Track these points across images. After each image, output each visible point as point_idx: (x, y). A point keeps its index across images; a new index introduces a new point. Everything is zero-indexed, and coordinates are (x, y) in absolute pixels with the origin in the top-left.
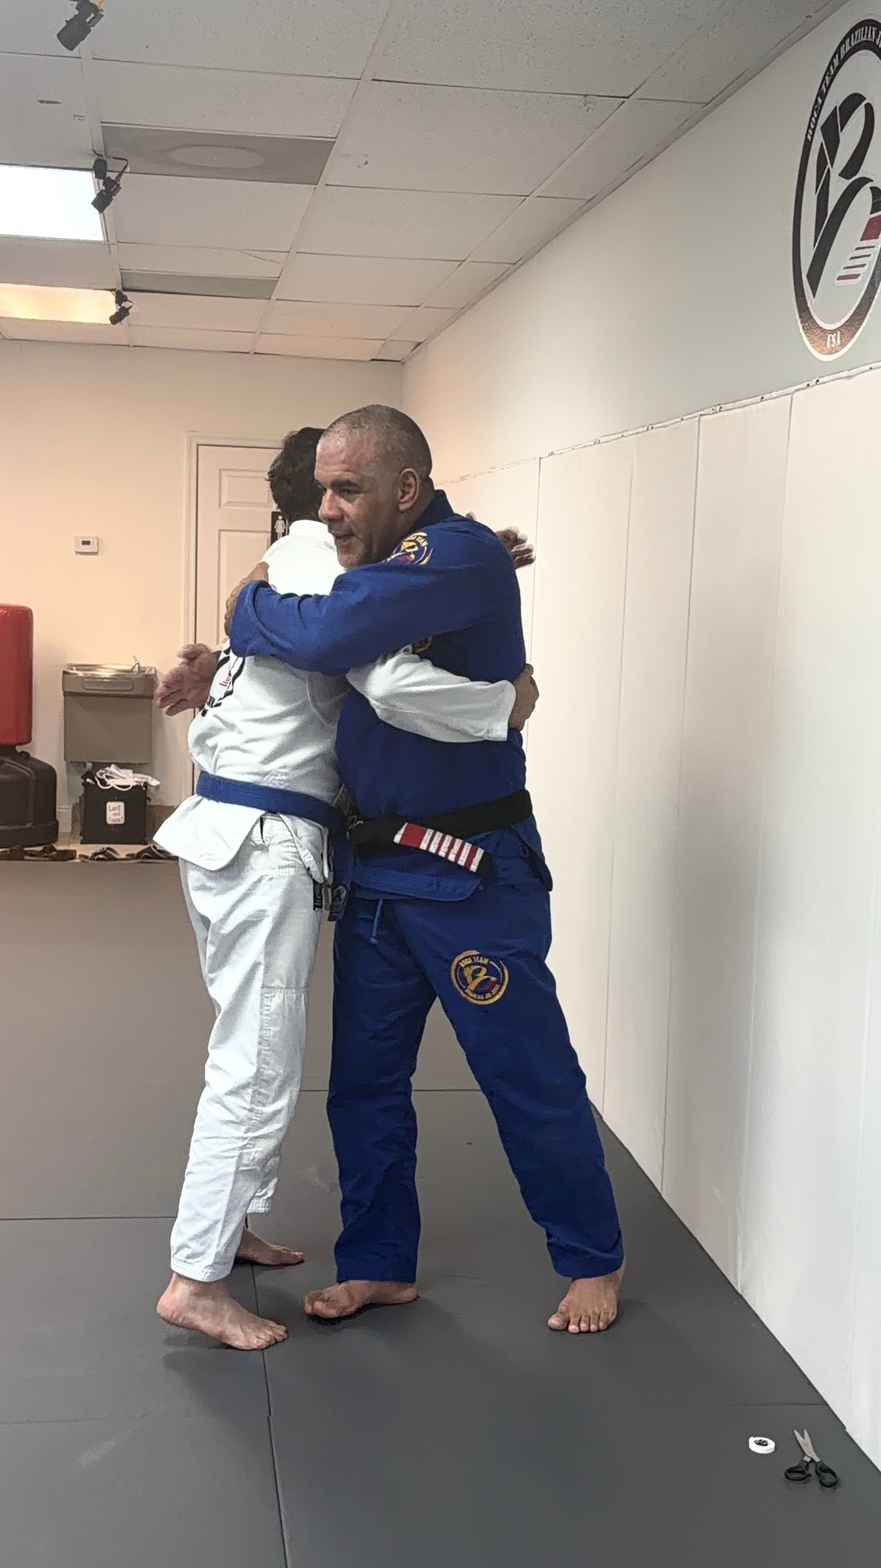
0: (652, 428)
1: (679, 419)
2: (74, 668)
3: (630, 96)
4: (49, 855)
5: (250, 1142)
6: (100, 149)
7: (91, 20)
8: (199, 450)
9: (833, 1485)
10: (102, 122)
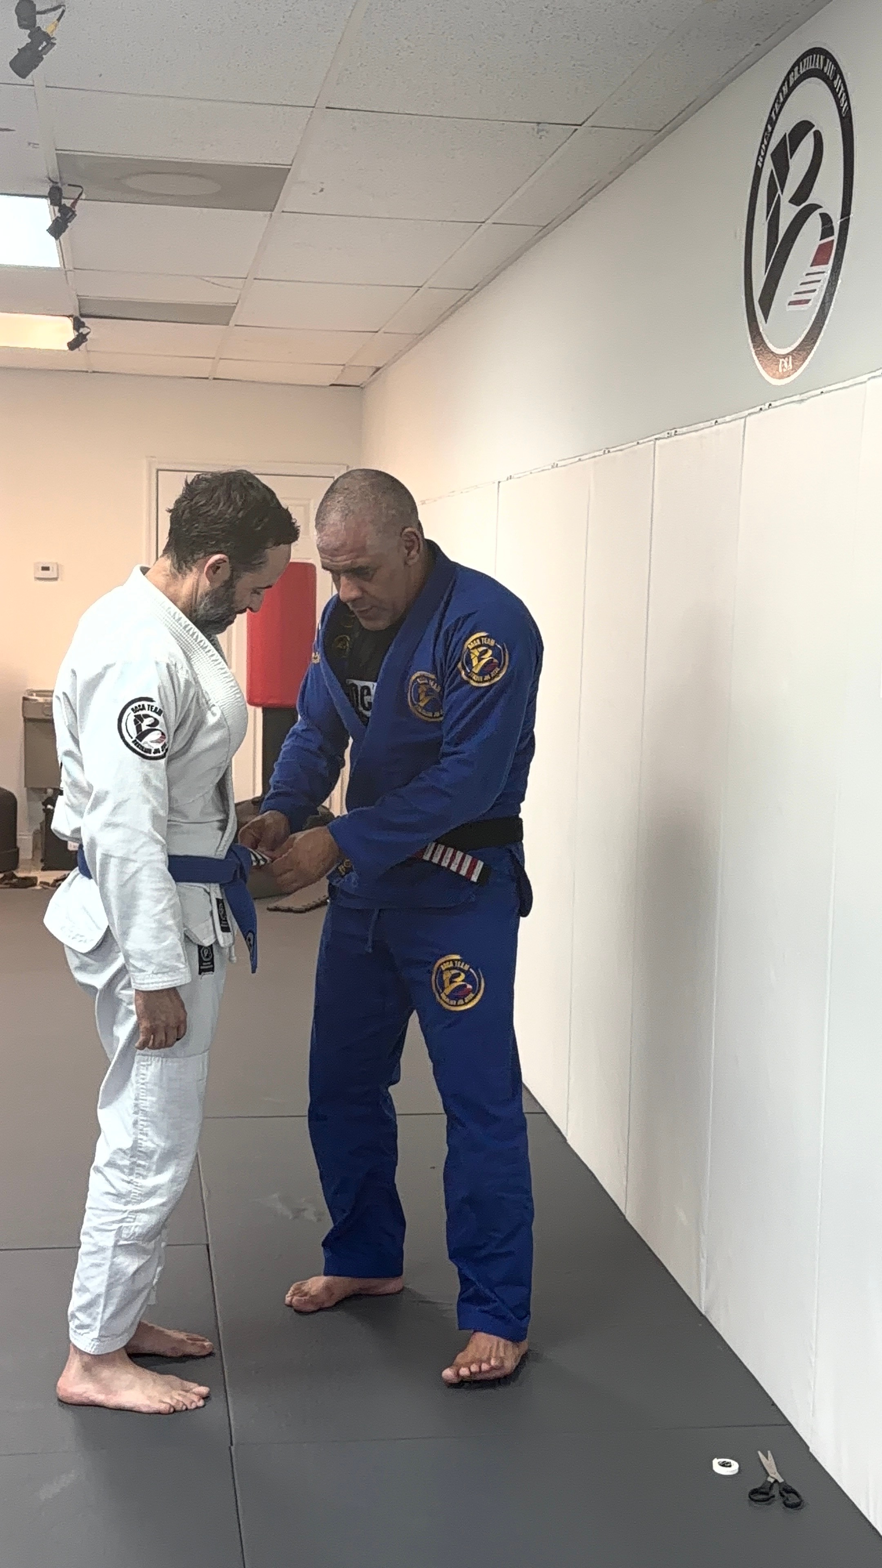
0: (609, 452)
1: (635, 443)
2: (34, 694)
3: (584, 123)
4: (10, 882)
5: (130, 1216)
6: (55, 175)
7: (44, 48)
8: (159, 474)
9: (796, 1506)
10: (56, 150)
